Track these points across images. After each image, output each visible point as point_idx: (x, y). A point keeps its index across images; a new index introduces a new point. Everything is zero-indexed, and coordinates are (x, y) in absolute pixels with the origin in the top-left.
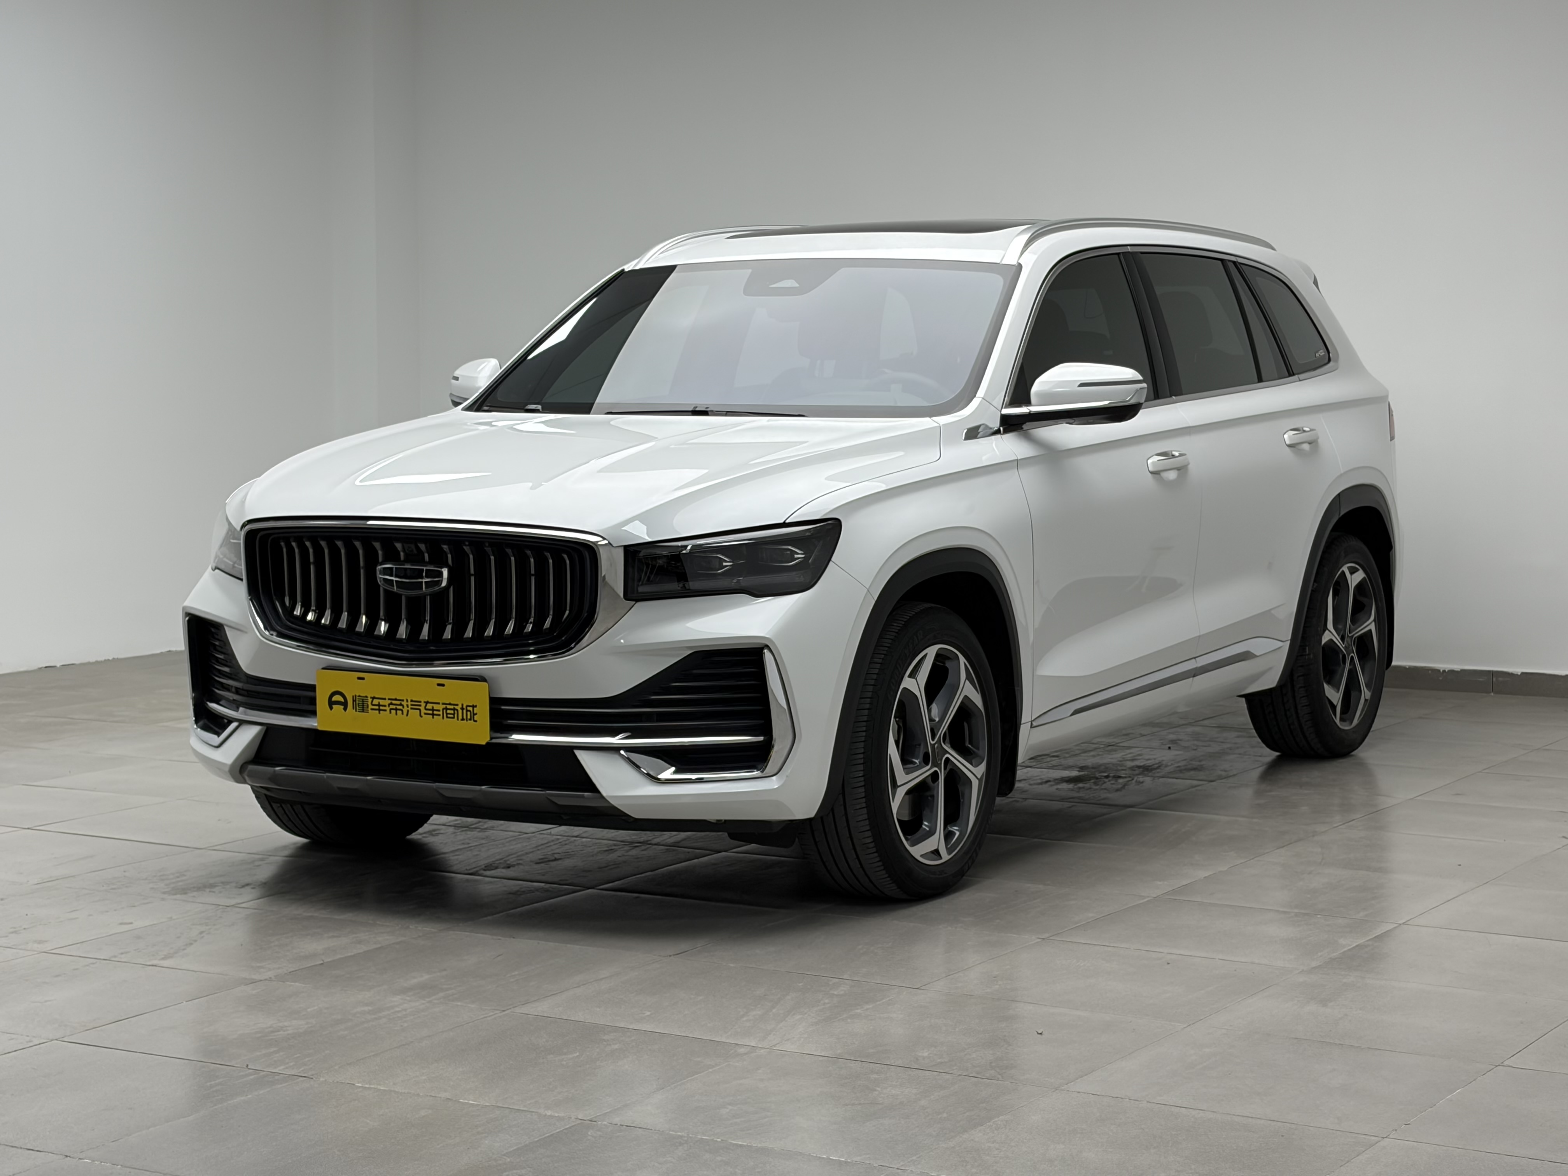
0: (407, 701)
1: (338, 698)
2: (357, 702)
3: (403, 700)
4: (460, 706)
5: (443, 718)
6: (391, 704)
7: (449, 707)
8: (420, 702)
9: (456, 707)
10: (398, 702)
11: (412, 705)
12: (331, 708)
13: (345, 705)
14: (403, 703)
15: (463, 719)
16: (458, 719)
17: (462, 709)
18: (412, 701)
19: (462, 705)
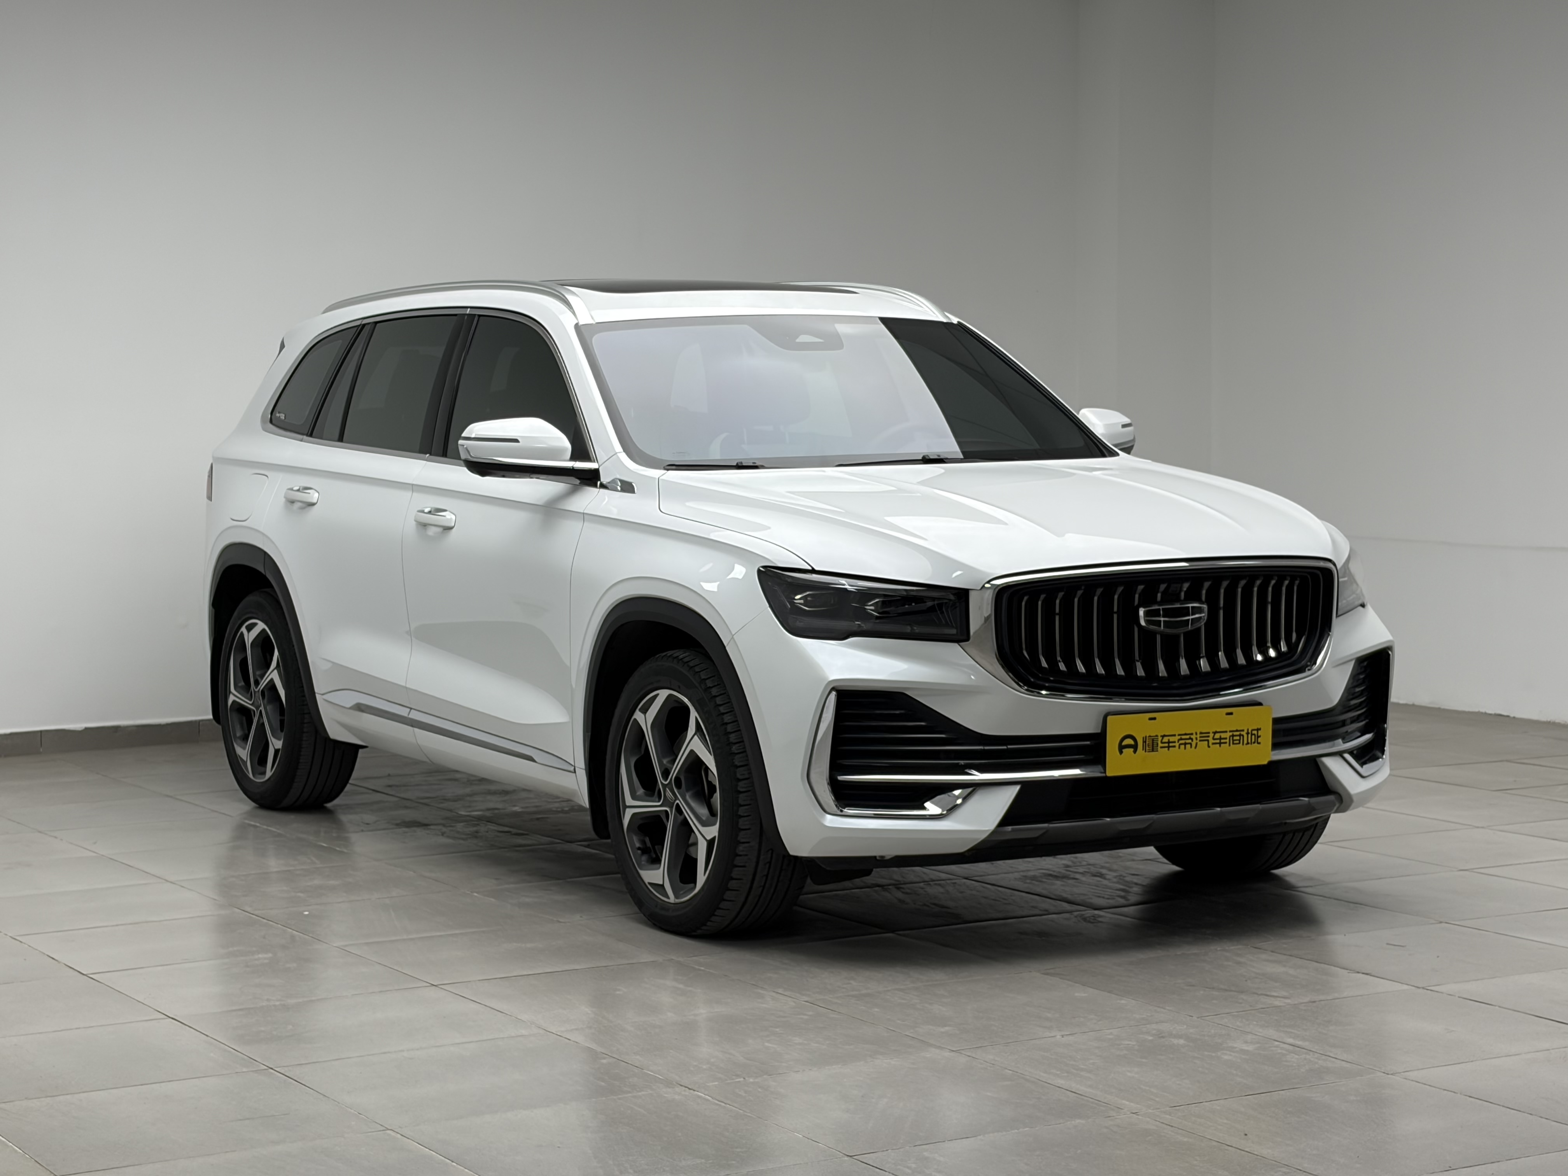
0: (1196, 734)
1: (1129, 741)
2: (1147, 743)
3: (1192, 734)
4: (1246, 731)
5: (1230, 745)
6: (1181, 739)
7: (1235, 733)
8: (1209, 733)
9: (1242, 733)
10: (1188, 737)
11: (1200, 737)
12: (1121, 752)
13: (1135, 747)
14: (1192, 737)
15: (1248, 743)
16: (1243, 744)
17: (1248, 733)
18: (1201, 733)
19: (1248, 730)
